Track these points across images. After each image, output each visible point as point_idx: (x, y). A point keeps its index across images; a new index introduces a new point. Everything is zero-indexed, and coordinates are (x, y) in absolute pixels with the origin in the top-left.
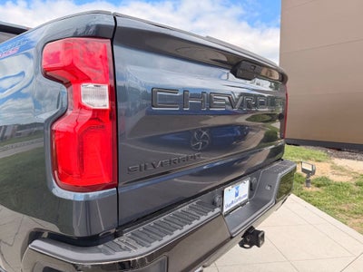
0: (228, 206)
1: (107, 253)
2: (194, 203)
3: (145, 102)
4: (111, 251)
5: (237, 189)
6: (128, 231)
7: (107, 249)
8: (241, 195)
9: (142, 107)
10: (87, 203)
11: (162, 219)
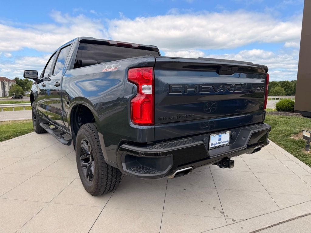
0: (213, 145)
1: (149, 149)
2: (191, 139)
3: (167, 89)
4: (151, 149)
5: (220, 136)
6: (158, 144)
7: (150, 148)
8: (223, 140)
9: (165, 91)
10: (143, 130)
11: (173, 142)
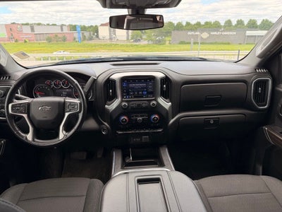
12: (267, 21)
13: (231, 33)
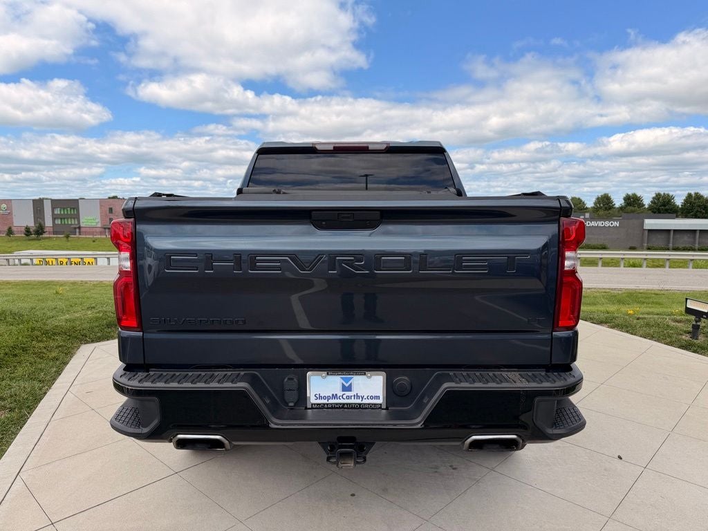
0: (321, 397)
5: (346, 380)
6: (154, 371)
8: (359, 391)
12: (698, 196)
13: (607, 224)
